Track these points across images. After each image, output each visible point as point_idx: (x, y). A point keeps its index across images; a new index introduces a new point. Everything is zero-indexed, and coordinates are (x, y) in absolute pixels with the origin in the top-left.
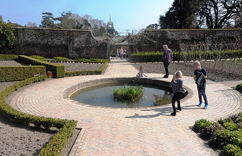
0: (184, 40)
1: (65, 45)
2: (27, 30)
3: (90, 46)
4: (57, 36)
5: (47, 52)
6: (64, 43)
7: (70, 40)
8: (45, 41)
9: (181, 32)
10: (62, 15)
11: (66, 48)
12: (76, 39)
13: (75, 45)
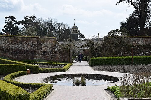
0: (140, 45)
1: (33, 50)
2: (3, 38)
3: (55, 50)
4: (27, 42)
5: (17, 56)
6: (32, 48)
7: (38, 46)
8: (17, 46)
9: (136, 39)
10: (25, 19)
11: (34, 52)
12: (43, 45)
13: (42, 50)
